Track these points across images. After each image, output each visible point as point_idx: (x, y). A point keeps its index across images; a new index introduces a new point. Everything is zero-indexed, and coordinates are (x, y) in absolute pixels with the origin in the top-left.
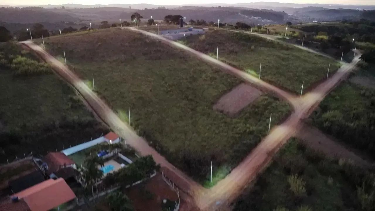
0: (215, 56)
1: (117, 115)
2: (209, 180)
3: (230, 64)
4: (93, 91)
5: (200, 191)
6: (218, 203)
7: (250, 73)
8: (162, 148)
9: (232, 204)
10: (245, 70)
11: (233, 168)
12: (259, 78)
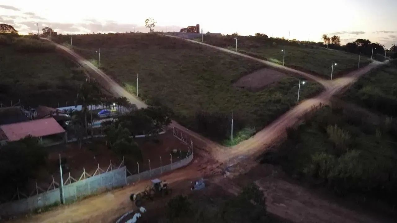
0: (234, 49)
1: (124, 88)
2: (229, 139)
3: (250, 55)
4: (99, 68)
5: (218, 148)
6: (240, 157)
7: (272, 61)
8: (173, 113)
9: (258, 158)
10: (268, 59)
11: (258, 131)
12: (283, 65)
